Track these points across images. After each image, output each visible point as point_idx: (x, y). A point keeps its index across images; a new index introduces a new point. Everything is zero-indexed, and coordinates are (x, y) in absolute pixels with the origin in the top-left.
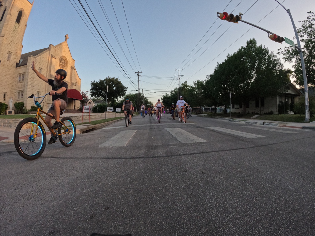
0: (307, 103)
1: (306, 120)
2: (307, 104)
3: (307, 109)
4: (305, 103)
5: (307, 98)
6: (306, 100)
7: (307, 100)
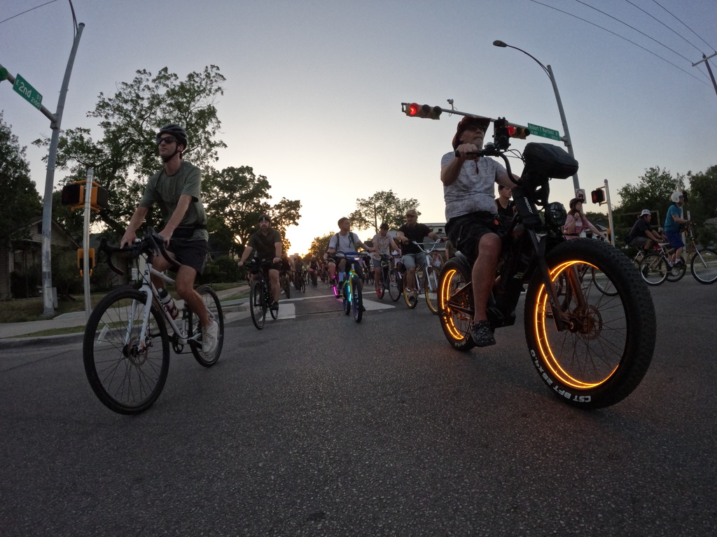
0: (47, 266)
1: (45, 311)
2: (46, 268)
3: (46, 281)
4: (40, 266)
5: (47, 252)
6: (43, 258)
7: (47, 257)
